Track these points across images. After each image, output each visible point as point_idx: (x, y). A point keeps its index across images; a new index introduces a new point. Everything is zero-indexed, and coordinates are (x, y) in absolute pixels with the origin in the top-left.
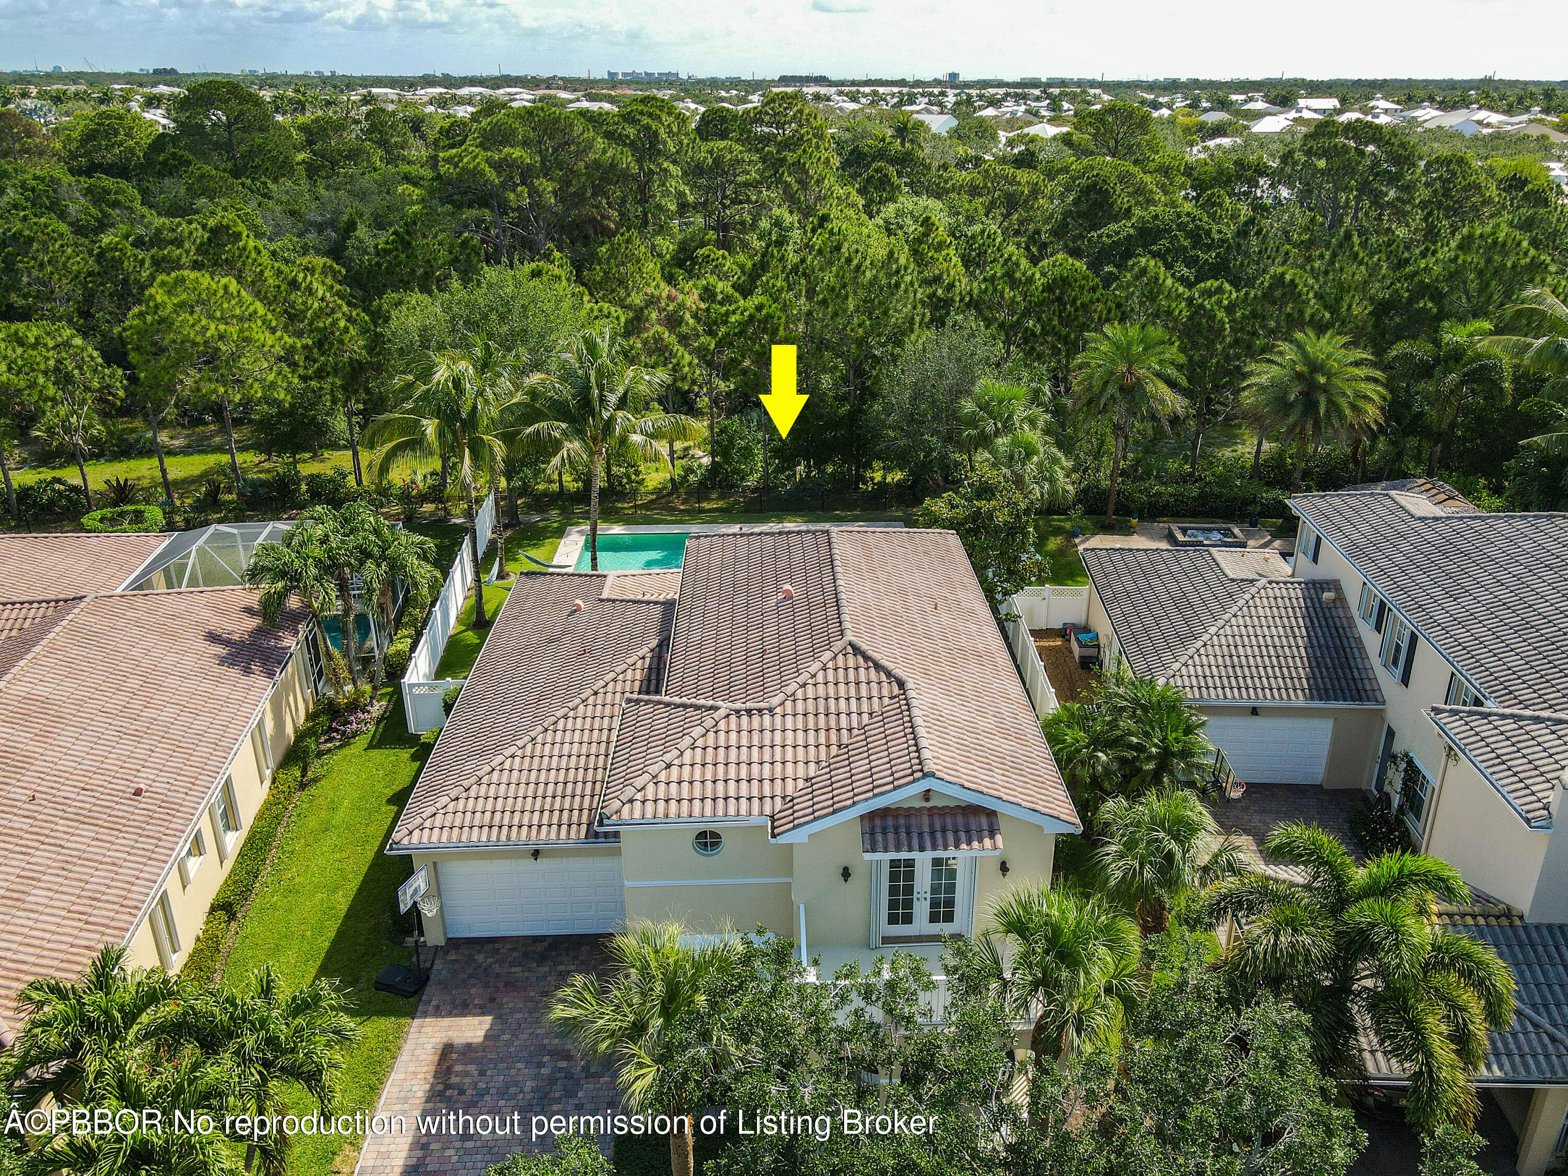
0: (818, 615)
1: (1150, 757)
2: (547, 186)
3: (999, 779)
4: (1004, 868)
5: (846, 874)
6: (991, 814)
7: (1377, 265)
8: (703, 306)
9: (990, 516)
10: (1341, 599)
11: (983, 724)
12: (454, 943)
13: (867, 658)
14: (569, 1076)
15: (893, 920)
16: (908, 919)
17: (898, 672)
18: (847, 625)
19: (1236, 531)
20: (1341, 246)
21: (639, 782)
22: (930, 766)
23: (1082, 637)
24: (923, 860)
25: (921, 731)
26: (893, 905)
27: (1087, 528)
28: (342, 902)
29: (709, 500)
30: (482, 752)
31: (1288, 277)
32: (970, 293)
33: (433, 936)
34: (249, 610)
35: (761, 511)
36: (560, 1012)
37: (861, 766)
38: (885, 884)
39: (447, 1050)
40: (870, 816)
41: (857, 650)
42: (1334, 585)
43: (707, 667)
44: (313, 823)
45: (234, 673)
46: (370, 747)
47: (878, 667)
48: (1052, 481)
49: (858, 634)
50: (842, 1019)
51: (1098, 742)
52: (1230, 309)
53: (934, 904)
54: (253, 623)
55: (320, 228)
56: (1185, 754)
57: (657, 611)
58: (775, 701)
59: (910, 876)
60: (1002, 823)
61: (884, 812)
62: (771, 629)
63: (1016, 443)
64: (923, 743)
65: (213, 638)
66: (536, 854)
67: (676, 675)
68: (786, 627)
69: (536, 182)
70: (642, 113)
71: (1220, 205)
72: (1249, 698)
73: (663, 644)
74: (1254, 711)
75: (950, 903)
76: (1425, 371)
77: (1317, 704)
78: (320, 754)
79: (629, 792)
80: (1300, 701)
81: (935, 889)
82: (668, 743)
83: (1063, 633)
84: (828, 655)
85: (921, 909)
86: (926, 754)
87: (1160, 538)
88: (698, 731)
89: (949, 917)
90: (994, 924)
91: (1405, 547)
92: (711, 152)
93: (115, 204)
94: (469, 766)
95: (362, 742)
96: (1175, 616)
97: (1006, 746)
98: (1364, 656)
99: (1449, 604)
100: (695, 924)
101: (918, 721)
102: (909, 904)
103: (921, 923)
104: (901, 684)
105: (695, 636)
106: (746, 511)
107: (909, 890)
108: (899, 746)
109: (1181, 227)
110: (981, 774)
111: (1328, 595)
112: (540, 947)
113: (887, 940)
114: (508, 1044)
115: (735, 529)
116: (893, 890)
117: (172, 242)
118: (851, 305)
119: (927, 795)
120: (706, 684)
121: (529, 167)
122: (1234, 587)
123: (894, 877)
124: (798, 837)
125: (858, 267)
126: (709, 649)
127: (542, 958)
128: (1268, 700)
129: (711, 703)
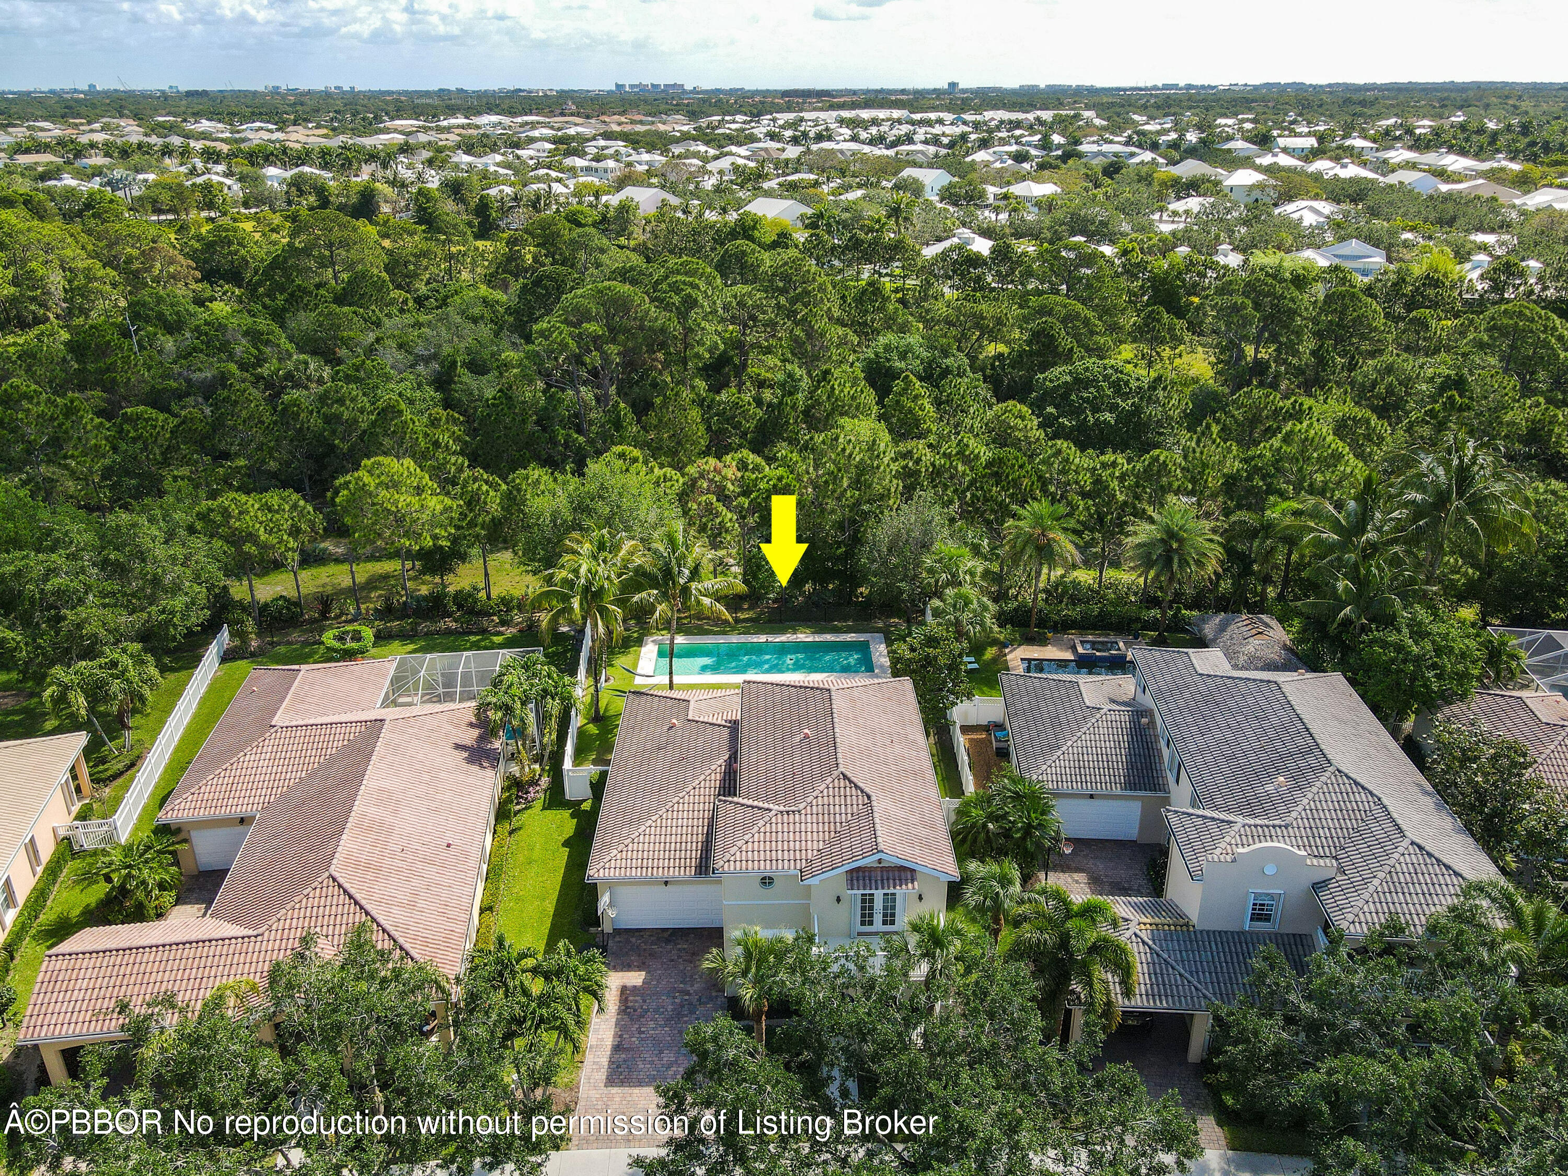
0: (824, 752)
1: (1018, 830)
2: (613, 349)
3: (917, 852)
4: (920, 898)
5: (838, 900)
6: (913, 871)
7: (1229, 448)
8: (739, 474)
9: (936, 658)
10: (1152, 722)
11: (913, 819)
12: (617, 932)
13: (851, 782)
14: (691, 1004)
15: (863, 923)
16: (871, 923)
17: (867, 790)
18: (840, 761)
19: (1121, 644)
20: (1203, 433)
21: (733, 850)
22: (881, 847)
23: (998, 734)
24: (879, 894)
25: (878, 827)
26: (863, 916)
27: (1014, 640)
28: (550, 907)
29: (742, 610)
30: (631, 822)
31: (1162, 458)
32: (933, 465)
33: (607, 927)
34: (471, 725)
35: (781, 621)
36: (706, 965)
37: (846, 844)
38: (859, 904)
39: (624, 989)
40: (851, 871)
41: (845, 777)
42: (1149, 713)
43: (762, 779)
44: (521, 858)
45: (475, 768)
46: (544, 809)
47: (856, 787)
48: (982, 624)
49: (846, 766)
50: (835, 968)
51: (992, 817)
52: (1122, 479)
53: (885, 915)
54: (476, 733)
55: (427, 360)
56: (1041, 826)
57: (726, 733)
58: (802, 806)
59: (872, 901)
60: (918, 876)
61: (858, 869)
62: (797, 759)
63: (959, 596)
64: (879, 833)
65: (458, 747)
66: (666, 883)
67: (744, 784)
68: (806, 758)
69: (606, 347)
70: (684, 283)
71: (1158, 321)
72: (1088, 789)
73: (734, 757)
74: (1092, 796)
75: (893, 915)
76: (1253, 534)
77: (1129, 793)
78: (516, 814)
79: (727, 856)
80: (1119, 792)
81: (885, 908)
82: (746, 829)
83: (986, 728)
84: (830, 780)
85: (878, 918)
86: (880, 840)
87: (1067, 649)
88: (761, 823)
89: (893, 923)
90: (908, 927)
91: (1187, 695)
92: (735, 297)
93: (267, 343)
94: (625, 831)
95: (538, 804)
96: (1050, 731)
97: (924, 832)
98: (1161, 762)
99: (1199, 739)
100: (767, 925)
101: (877, 820)
102: (871, 915)
103: (878, 925)
104: (869, 797)
105: (754, 758)
106: (770, 621)
107: (871, 908)
108: (866, 834)
109: (1106, 378)
110: (908, 850)
111: (1144, 720)
112: (666, 935)
113: (860, 934)
114: (656, 986)
115: (763, 638)
116: (863, 908)
117: (337, 401)
118: (845, 483)
119: (880, 861)
120: (762, 792)
121: (599, 337)
122: (1087, 712)
123: (864, 901)
124: (814, 881)
125: (850, 455)
126: (762, 768)
127: (668, 941)
128: (1099, 789)
129: (766, 805)
